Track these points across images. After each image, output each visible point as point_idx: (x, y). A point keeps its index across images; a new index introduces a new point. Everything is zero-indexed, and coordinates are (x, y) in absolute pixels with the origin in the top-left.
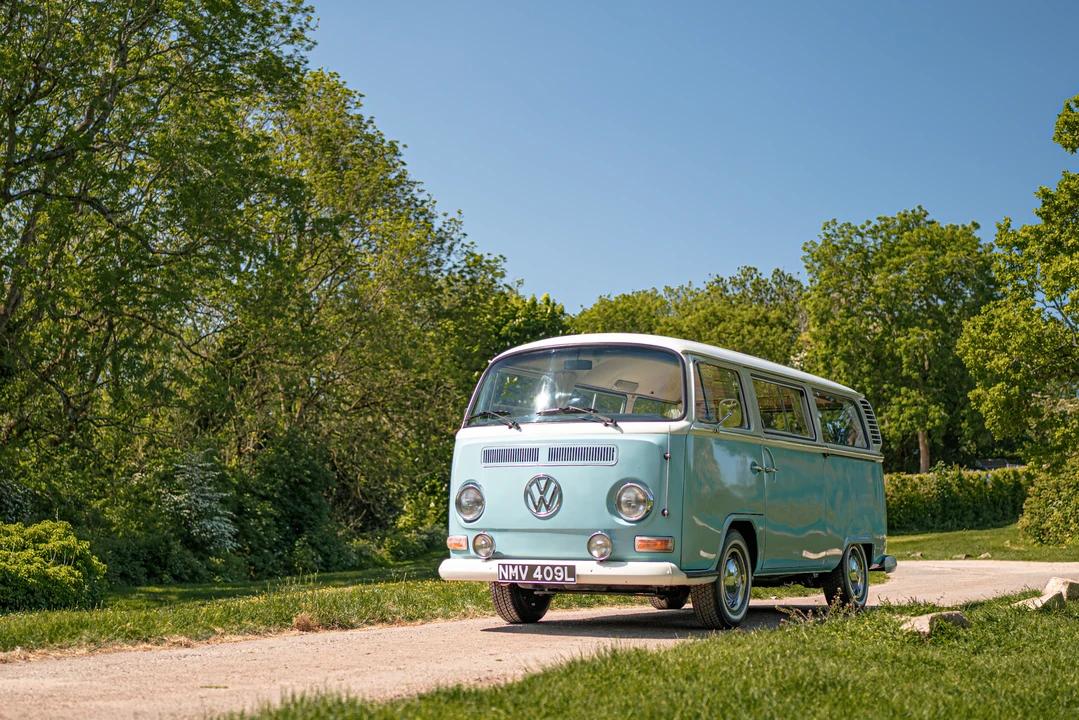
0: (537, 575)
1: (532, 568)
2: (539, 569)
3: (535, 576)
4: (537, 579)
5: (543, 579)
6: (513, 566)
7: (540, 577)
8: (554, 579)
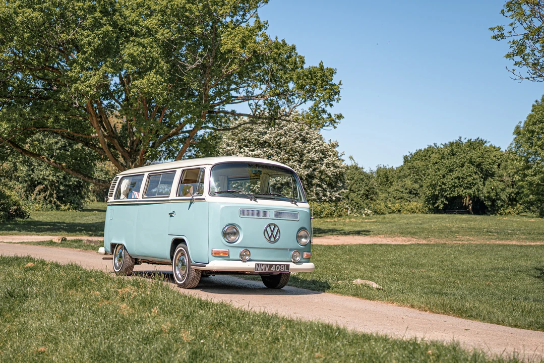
0: (273, 269)
1: (271, 265)
2: (274, 266)
3: (272, 269)
4: (273, 271)
5: (276, 271)
6: (263, 264)
7: (274, 270)
8: (280, 271)
